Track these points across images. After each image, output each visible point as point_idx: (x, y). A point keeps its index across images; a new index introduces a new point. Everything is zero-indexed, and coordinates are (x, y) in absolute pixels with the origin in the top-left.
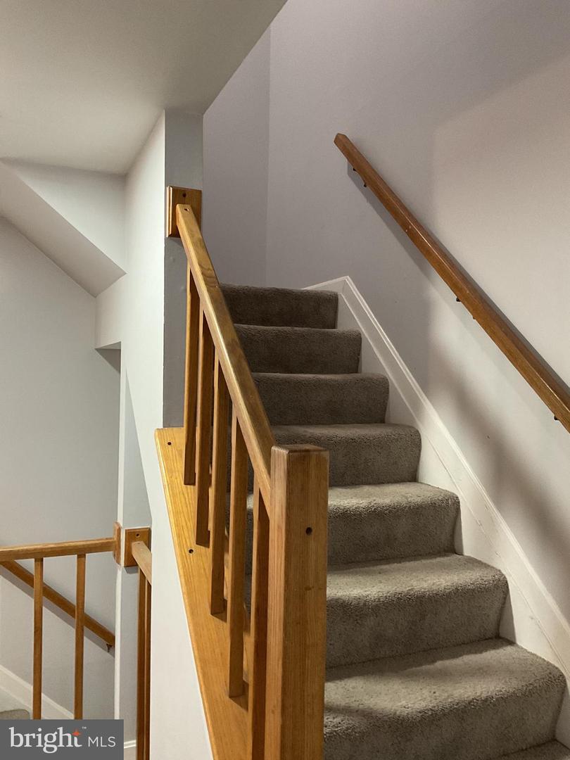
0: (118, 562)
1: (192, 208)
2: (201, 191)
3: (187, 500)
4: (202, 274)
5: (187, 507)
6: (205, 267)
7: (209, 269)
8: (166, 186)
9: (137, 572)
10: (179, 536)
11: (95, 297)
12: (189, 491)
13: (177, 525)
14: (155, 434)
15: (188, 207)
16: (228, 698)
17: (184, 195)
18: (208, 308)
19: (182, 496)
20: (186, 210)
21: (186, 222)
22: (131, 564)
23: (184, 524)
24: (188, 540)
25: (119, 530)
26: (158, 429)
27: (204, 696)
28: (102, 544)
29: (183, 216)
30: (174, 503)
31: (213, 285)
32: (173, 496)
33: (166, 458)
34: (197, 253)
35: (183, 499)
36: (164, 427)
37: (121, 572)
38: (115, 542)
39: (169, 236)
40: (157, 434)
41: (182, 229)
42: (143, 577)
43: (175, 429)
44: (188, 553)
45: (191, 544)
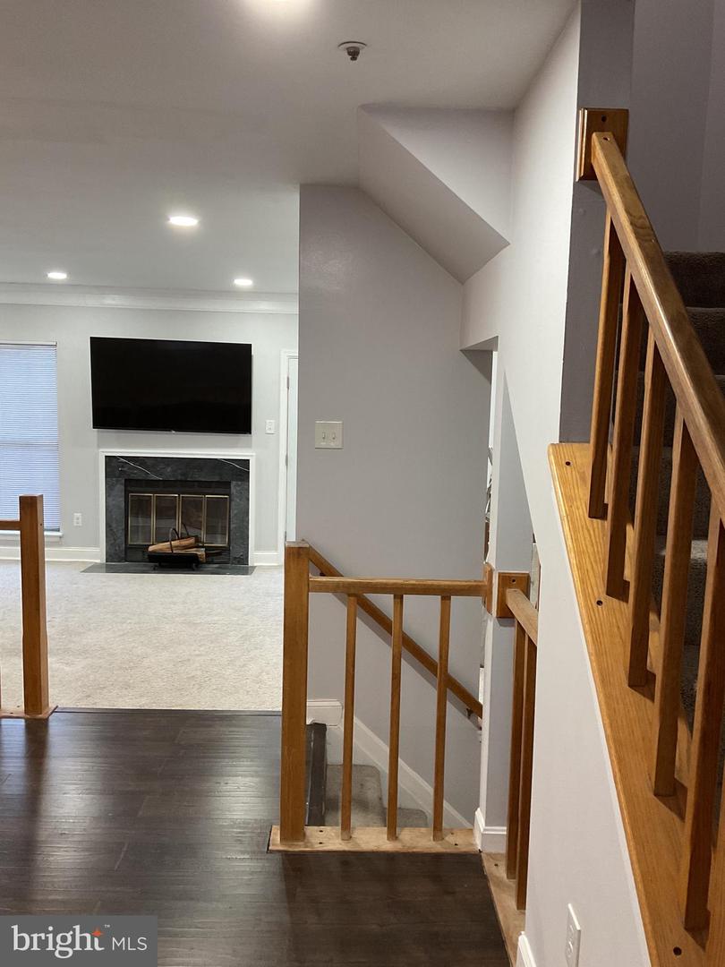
0: (489, 610)
1: (614, 135)
2: (627, 110)
3: (593, 537)
4: (631, 224)
5: (593, 546)
6: (634, 214)
7: (641, 217)
8: (578, 109)
9: (513, 626)
10: (582, 582)
11: (463, 284)
12: (595, 525)
13: (580, 568)
14: (549, 451)
15: (609, 136)
16: (651, 795)
17: (604, 119)
18: (639, 271)
19: (586, 531)
20: (606, 139)
21: (606, 156)
22: (505, 615)
23: (589, 568)
24: (595, 589)
25: (491, 572)
26: (552, 444)
27: (620, 787)
28: (471, 586)
29: (603, 148)
30: (576, 540)
31: (647, 238)
32: (574, 530)
33: (564, 482)
34: (623, 196)
35: (587, 536)
36: (560, 442)
37: (491, 624)
38: (485, 586)
39: (580, 179)
40: (551, 451)
41: (599, 166)
42: (521, 631)
43: (576, 445)
44: (595, 604)
45: (599, 593)
